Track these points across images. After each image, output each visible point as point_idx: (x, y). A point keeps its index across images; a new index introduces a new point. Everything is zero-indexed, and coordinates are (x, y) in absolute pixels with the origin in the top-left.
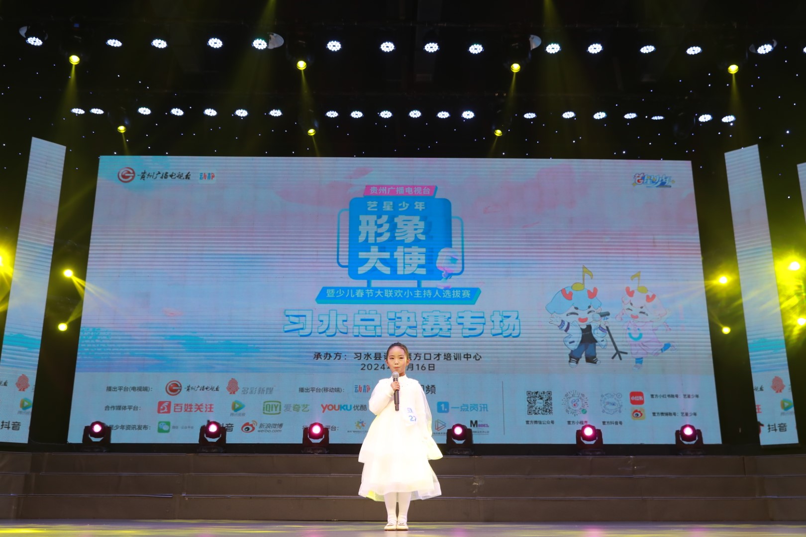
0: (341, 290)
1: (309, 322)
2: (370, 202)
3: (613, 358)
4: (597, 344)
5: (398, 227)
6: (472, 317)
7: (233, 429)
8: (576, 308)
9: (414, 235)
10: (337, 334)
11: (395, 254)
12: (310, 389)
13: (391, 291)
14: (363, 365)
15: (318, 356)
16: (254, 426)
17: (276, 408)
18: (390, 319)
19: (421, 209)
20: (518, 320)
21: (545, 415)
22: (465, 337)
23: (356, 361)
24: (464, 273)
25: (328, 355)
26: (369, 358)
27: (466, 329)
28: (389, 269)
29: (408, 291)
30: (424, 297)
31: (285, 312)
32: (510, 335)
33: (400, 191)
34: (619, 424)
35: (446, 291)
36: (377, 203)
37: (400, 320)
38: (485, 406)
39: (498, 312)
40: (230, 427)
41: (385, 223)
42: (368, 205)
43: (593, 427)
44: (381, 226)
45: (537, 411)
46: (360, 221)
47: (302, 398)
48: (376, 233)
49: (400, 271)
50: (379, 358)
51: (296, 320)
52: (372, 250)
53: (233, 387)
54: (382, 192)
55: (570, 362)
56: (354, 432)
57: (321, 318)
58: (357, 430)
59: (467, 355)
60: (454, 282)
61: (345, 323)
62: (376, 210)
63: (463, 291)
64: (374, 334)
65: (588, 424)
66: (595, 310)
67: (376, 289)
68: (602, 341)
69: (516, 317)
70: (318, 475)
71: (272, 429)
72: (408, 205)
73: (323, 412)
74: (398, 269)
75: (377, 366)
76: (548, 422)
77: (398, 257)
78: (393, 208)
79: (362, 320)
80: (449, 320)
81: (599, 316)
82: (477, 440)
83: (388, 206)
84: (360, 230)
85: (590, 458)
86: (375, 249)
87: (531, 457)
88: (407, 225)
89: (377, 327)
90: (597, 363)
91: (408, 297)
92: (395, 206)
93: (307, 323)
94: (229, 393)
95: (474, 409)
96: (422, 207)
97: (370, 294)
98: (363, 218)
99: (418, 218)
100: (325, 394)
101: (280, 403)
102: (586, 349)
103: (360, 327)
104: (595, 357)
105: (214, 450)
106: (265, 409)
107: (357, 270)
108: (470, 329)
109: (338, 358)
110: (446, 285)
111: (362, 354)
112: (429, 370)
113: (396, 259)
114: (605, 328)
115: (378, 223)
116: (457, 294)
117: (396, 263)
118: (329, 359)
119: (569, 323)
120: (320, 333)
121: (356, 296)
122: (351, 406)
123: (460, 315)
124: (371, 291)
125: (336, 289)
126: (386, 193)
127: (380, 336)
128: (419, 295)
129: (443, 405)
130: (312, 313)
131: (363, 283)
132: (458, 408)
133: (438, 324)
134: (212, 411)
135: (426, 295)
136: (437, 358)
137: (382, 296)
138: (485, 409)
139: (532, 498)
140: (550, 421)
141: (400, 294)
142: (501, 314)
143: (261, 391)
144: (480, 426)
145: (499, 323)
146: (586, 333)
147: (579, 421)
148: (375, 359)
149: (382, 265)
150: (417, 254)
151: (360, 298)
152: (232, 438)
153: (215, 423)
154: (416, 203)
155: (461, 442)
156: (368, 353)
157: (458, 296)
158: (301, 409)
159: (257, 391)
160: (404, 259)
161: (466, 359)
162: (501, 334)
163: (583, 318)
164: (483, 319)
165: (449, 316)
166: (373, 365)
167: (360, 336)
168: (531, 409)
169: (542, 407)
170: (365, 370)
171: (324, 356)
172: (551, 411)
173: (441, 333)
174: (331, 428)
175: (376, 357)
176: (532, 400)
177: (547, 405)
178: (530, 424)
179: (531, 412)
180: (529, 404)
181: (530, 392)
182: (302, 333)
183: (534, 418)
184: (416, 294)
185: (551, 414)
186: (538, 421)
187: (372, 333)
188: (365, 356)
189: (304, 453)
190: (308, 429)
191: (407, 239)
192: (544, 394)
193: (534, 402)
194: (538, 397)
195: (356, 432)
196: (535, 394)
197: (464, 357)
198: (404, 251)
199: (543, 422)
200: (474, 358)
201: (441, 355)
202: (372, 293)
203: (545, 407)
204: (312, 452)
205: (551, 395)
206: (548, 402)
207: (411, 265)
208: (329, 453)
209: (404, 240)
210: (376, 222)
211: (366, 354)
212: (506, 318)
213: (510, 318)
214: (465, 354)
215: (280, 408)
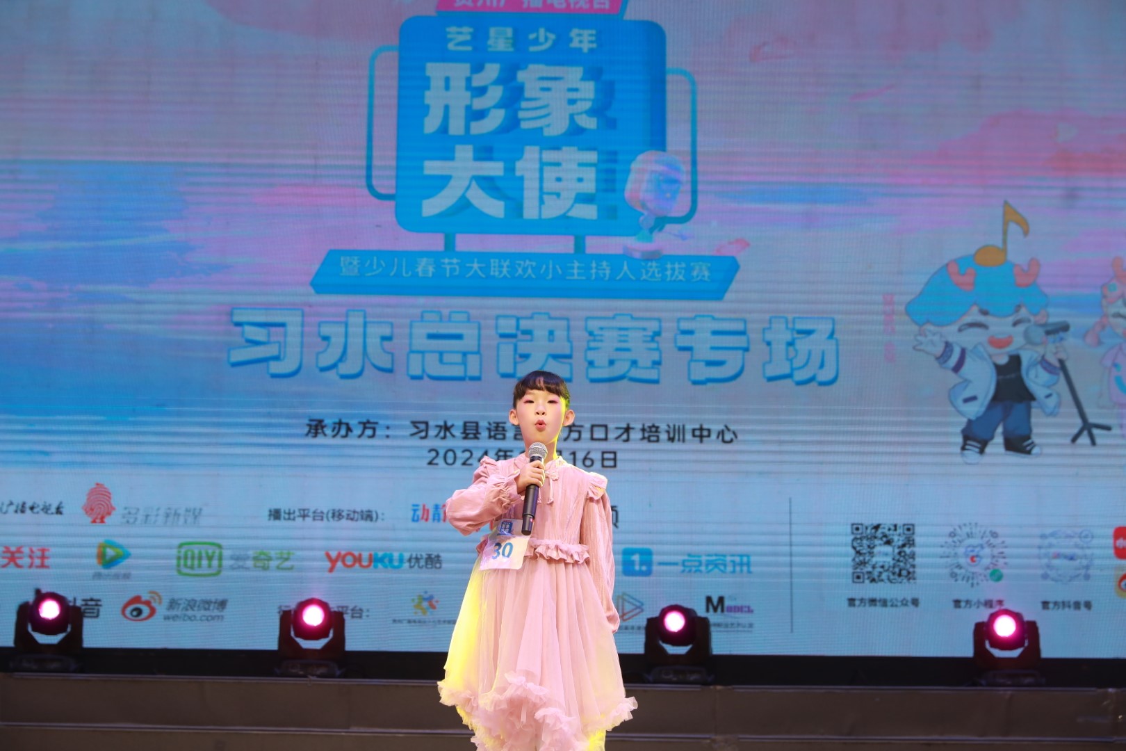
0: (378, 259)
1: (293, 340)
2: (453, 29)
3: (1074, 439)
4: (1034, 404)
5: (527, 94)
6: (715, 333)
7: (101, 613)
8: (985, 313)
9: (567, 117)
10: (366, 373)
11: (519, 165)
12: (297, 513)
13: (507, 263)
14: (433, 454)
16: (153, 604)
17: (210, 558)
18: (503, 336)
19: (586, 47)
20: (834, 342)
21: (900, 585)
22: (695, 383)
23: (416, 442)
24: (697, 215)
25: (343, 427)
26: (448, 434)
27: (699, 361)
28: (501, 204)
29: (551, 262)
30: (594, 277)
31: (231, 314)
32: (812, 379)
33: (534, 0)
34: (1083, 608)
35: (650, 264)
36: (471, 30)
37: (528, 337)
38: (745, 559)
39: (783, 321)
40: (93, 606)
41: (498, 82)
42: (449, 36)
43: (1017, 617)
44: (482, 91)
45: (876, 573)
46: (428, 79)
47: (277, 535)
48: (468, 108)
49: (530, 212)
50: (475, 434)
51: (259, 334)
52: (457, 155)
53: (99, 507)
55: (963, 448)
56: (409, 622)
57: (325, 330)
58: (417, 618)
59: (701, 429)
60: (667, 241)
61: (386, 343)
62: (469, 48)
63: (692, 264)
64: (461, 375)
65: (1007, 606)
66: (1032, 319)
67: (467, 257)
68: (1049, 396)
69: (827, 335)
70: (317, 731)
71: (199, 614)
72: (552, 37)
73: (331, 570)
74: (526, 204)
76: (904, 603)
77: (526, 174)
78: (514, 45)
79: (432, 336)
80: (657, 338)
81: (1041, 331)
82: (721, 644)
83: (500, 40)
84: (427, 101)
85: (1006, 692)
86: (464, 153)
87: (857, 690)
88: (548, 89)
89: (470, 357)
90: (1035, 451)
91: (550, 277)
92: (519, 40)
93: (289, 339)
94: (90, 519)
95: (716, 565)
96: (591, 42)
97: (452, 270)
98: (435, 71)
99: (579, 71)
100: (334, 523)
101: (220, 547)
102: (1004, 419)
103: (427, 355)
104: (1029, 438)
105: (54, 665)
106: (182, 562)
107: (420, 206)
108: (710, 363)
109: (369, 432)
110: (649, 246)
111: (432, 425)
112: (603, 466)
113: (522, 179)
114: (1057, 364)
115: (475, 84)
116: (676, 273)
117: (522, 189)
118: (346, 436)
119: (963, 352)
120: (323, 370)
121: (415, 275)
122: (401, 557)
123: (685, 325)
124: (455, 261)
125: (364, 255)
126: (495, 4)
127: (478, 379)
128: (579, 274)
129: (636, 558)
130: (303, 316)
131: (436, 243)
132: (675, 564)
133: (628, 350)
134: (47, 567)
135: (597, 273)
136: (625, 437)
137: (483, 276)
138: (745, 568)
140: (909, 599)
141: (530, 271)
142: (790, 326)
143: (171, 515)
144: (730, 609)
145: (783, 347)
146: (1008, 377)
147: (982, 600)
148: (465, 438)
149: (483, 194)
150: (575, 166)
151: (425, 281)
152: (96, 635)
153: (53, 596)
154: (574, 32)
155: (682, 650)
156: (445, 423)
157: (681, 277)
158: (273, 564)
159: (161, 519)
160: (541, 178)
161: (698, 439)
162: (789, 376)
163: (1000, 337)
164: (744, 338)
165: (657, 329)
166: (459, 454)
167: (426, 378)
168: (862, 567)
169: (889, 563)
170: (437, 464)
171: (333, 430)
172: (914, 572)
173: (635, 373)
174: (349, 612)
175: (468, 432)
176: (866, 547)
177: (902, 559)
178: (859, 606)
179: (861, 575)
180: (858, 555)
181: (860, 526)
182: (275, 367)
183: (869, 590)
184: (571, 271)
185: (911, 581)
186: (878, 598)
187: (458, 371)
188: (438, 429)
189: (282, 675)
190: (292, 613)
191: (548, 126)
192: (895, 530)
193: (869, 550)
194: (881, 539)
195: (415, 622)
196: (873, 531)
197: (694, 436)
198: (541, 159)
199: (891, 600)
200: (718, 437)
201: (633, 428)
202: (457, 267)
203: (899, 563)
204: (301, 673)
205: (913, 533)
206: (904, 552)
207: (558, 195)
208: (344, 676)
209: (541, 129)
210: (469, 80)
211: (442, 423)
212: (803, 336)
213: (812, 337)
214: (697, 426)
215: (220, 558)
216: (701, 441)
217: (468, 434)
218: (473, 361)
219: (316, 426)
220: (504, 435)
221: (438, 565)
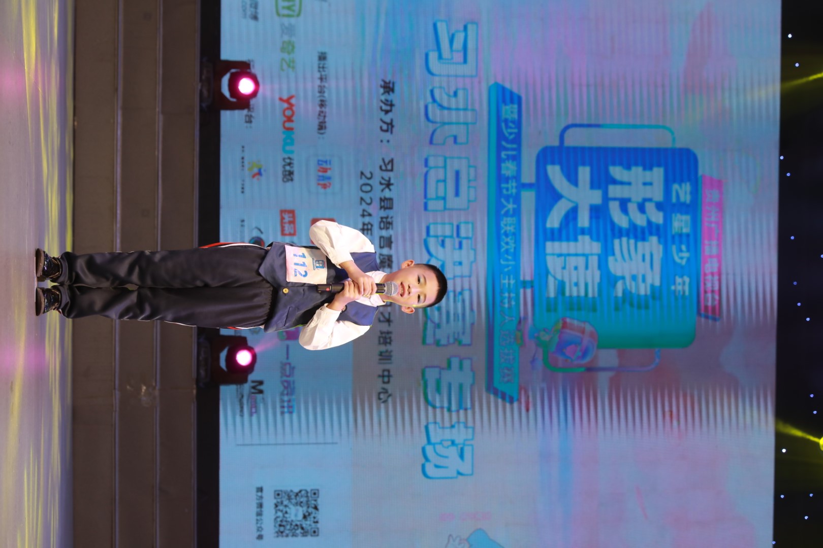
0: (515, 133)
1: (453, 69)
2: (688, 187)
5: (640, 244)
6: (461, 386)
9: (623, 275)
10: (430, 125)
11: (587, 238)
12: (323, 73)
13: (513, 230)
14: (369, 175)
15: (388, 88)
17: (289, 8)
18: (458, 227)
19: (676, 287)
20: (455, 474)
21: (272, 523)
22: (423, 372)
23: (378, 163)
25: (388, 108)
27: (440, 373)
28: (557, 225)
29: (512, 263)
31: (473, 22)
32: (427, 459)
33: (710, 248)
36: (688, 202)
37: (457, 246)
39: (470, 437)
41: (649, 222)
42: (683, 185)
44: (642, 208)
45: (281, 507)
46: (651, 169)
47: (306, 58)
48: (629, 200)
50: (384, 206)
51: (458, 44)
52: (595, 191)
54: (710, 212)
56: (243, 158)
57: (461, 94)
58: (246, 164)
59: (389, 376)
60: (530, 350)
61: (452, 139)
64: (429, 196)
67: (517, 199)
69: (461, 471)
70: (160, 89)
72: (684, 262)
73: (281, 99)
74: (557, 244)
75: (369, 201)
76: (259, 529)
77: (579, 244)
78: (677, 234)
79: (457, 174)
80: (457, 343)
82: (227, 393)
83: (681, 223)
84: (634, 169)
86: (596, 197)
87: (194, 495)
88: (644, 260)
89: (441, 203)
91: (502, 262)
92: (680, 237)
93: (453, 66)
95: (286, 388)
96: (680, 291)
97: (507, 189)
98: (658, 174)
99: (657, 283)
100: (316, 101)
101: (299, 15)
103: (443, 170)
107: (553, 163)
108: (439, 382)
109: (385, 127)
111: (391, 174)
113: (576, 240)
115: (647, 205)
117: (568, 240)
118: (382, 110)
120: (432, 92)
121: (504, 161)
122: (292, 152)
123: (467, 364)
124: (514, 191)
125: (518, 124)
126: (707, 219)
127: (426, 208)
128: (504, 284)
130: (472, 77)
131: (529, 175)
132: (288, 358)
136: (382, 319)
137: (503, 212)
139: (117, 497)
140: (263, 533)
141: (507, 247)
142: (467, 443)
144: (254, 399)
145: (451, 438)
148: (381, 199)
149: (563, 213)
151: (499, 168)
154: (687, 279)
155: (223, 364)
156: (392, 184)
158: (286, 56)
160: (576, 255)
161: (381, 373)
162: (429, 442)
165: (464, 343)
166: (370, 195)
167: (425, 170)
168: (286, 497)
169: (290, 517)
170: (361, 178)
171: (387, 100)
172: (282, 536)
173: (430, 325)
174: (250, 113)
175: (386, 202)
176: (302, 500)
177: (292, 527)
178: (257, 495)
179: (280, 496)
180: (295, 494)
181: (316, 496)
182: (433, 56)
183: (269, 502)
184: (507, 277)
185: (276, 535)
186: (263, 509)
187: (431, 193)
188: (387, 179)
189: (201, 63)
190: (248, 70)
191: (616, 260)
192: (314, 522)
193: (299, 503)
194: (307, 511)
195: (243, 162)
196: (313, 506)
197: (384, 371)
198: (592, 254)
199: (261, 520)
200: (383, 389)
201: (389, 325)
202: (510, 192)
203: (289, 524)
204: (203, 77)
205: (312, 536)
206: (298, 529)
207: (564, 268)
208: (202, 110)
209: (613, 254)
210: (650, 200)
211: (392, 181)
212: (459, 451)
213: (458, 459)
214: (392, 373)
215: (289, 16)
216: (379, 376)
217: (384, 201)
218: (440, 205)
219: (389, 87)
220: (384, 228)
221: (285, 180)
